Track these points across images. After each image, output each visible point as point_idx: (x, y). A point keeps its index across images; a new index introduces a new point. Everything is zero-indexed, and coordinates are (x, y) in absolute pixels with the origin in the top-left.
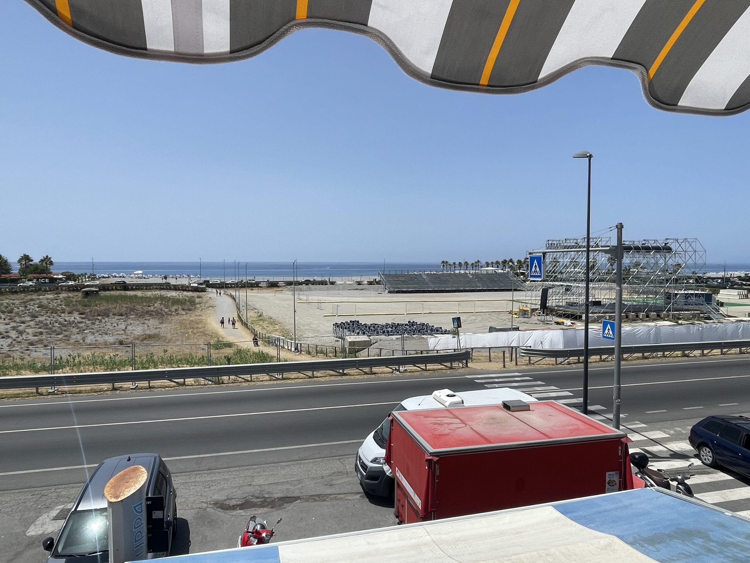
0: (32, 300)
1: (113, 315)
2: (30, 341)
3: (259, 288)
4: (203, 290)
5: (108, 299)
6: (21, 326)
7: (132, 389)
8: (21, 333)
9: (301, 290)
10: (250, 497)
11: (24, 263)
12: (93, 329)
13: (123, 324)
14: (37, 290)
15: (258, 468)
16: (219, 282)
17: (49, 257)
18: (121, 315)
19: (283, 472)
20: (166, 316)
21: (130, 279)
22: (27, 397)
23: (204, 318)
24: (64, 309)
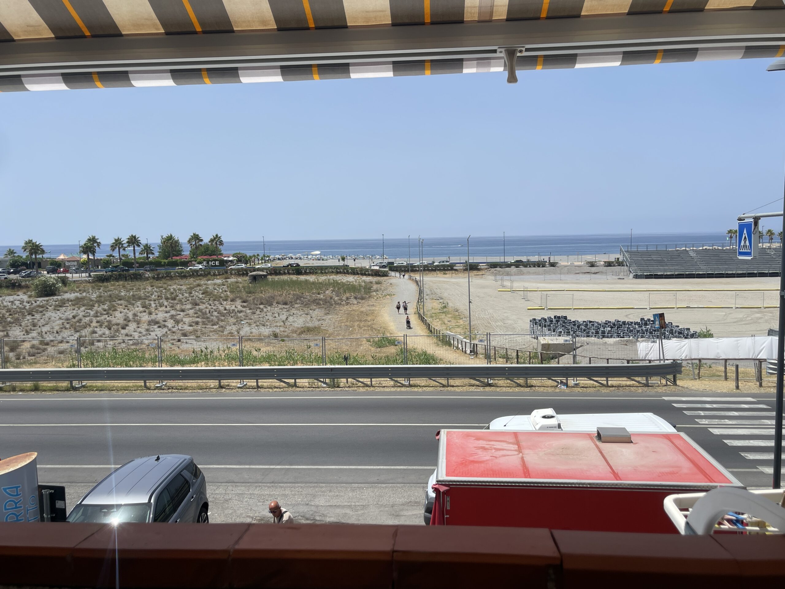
0: (199, 285)
1: (277, 303)
2: (183, 332)
3: (453, 272)
4: (385, 275)
5: (274, 284)
6: (180, 314)
7: (239, 388)
8: (177, 322)
9: (508, 274)
10: (300, 517)
11: (194, 243)
12: (251, 319)
13: (285, 315)
14: (205, 274)
15: (326, 487)
16: (405, 264)
17: (219, 236)
18: (286, 304)
19: (350, 494)
20: (334, 305)
21: (306, 261)
22: (135, 390)
23: (377, 309)
24: (228, 297)
